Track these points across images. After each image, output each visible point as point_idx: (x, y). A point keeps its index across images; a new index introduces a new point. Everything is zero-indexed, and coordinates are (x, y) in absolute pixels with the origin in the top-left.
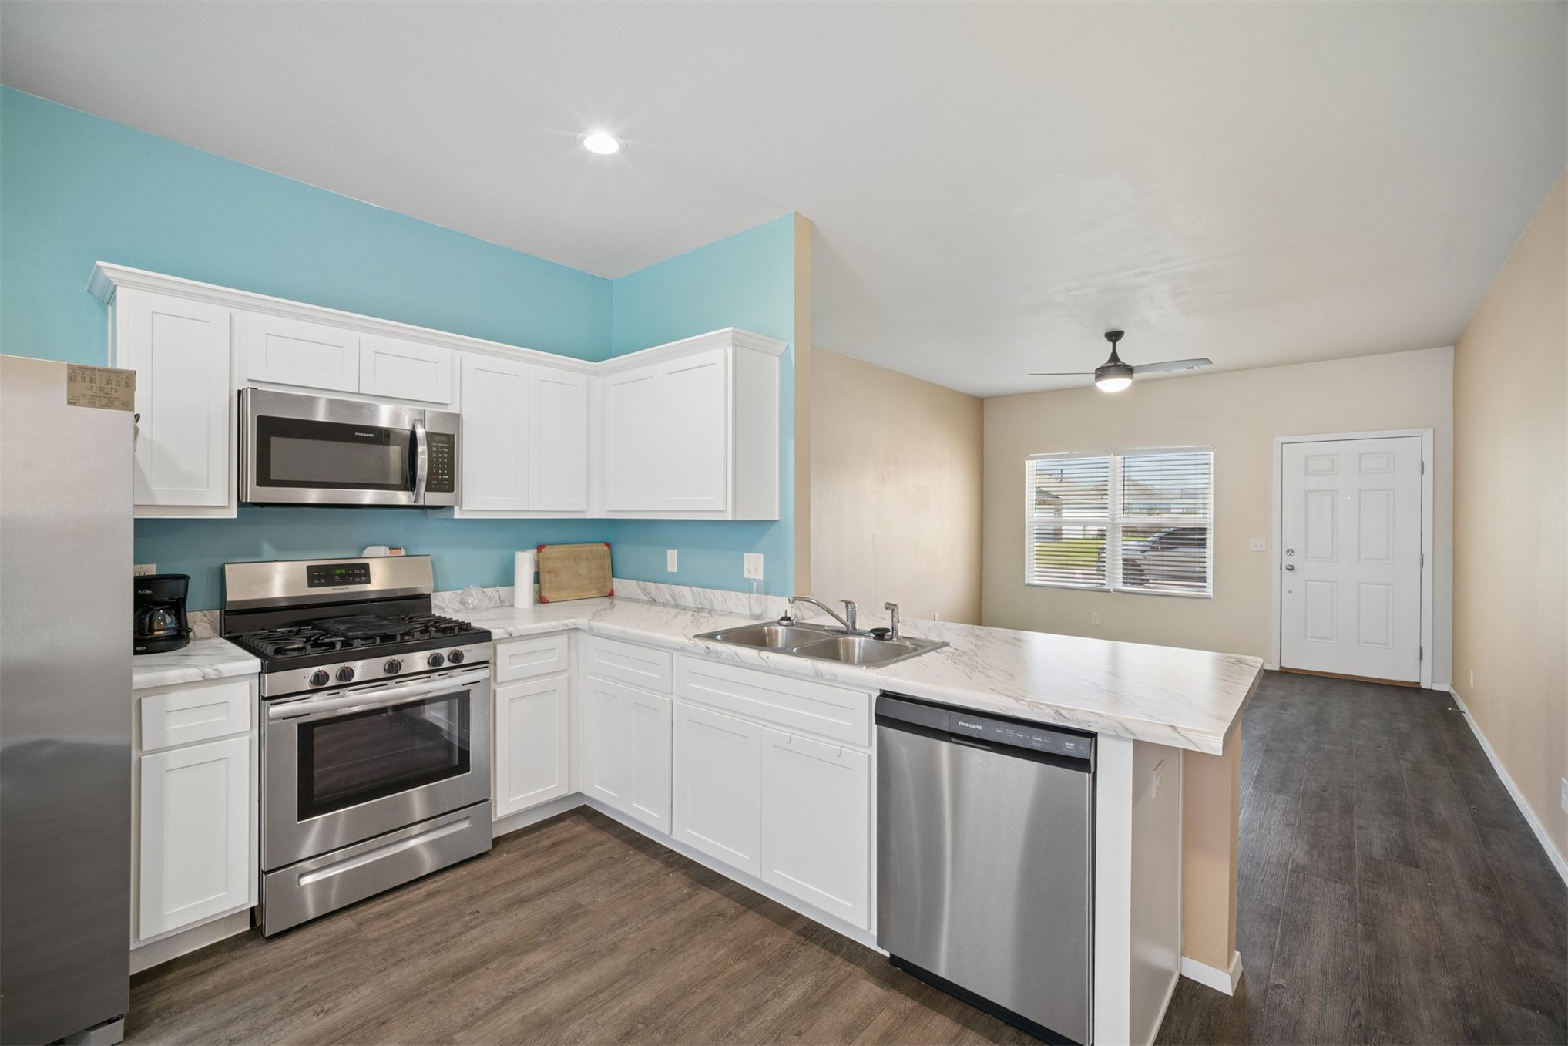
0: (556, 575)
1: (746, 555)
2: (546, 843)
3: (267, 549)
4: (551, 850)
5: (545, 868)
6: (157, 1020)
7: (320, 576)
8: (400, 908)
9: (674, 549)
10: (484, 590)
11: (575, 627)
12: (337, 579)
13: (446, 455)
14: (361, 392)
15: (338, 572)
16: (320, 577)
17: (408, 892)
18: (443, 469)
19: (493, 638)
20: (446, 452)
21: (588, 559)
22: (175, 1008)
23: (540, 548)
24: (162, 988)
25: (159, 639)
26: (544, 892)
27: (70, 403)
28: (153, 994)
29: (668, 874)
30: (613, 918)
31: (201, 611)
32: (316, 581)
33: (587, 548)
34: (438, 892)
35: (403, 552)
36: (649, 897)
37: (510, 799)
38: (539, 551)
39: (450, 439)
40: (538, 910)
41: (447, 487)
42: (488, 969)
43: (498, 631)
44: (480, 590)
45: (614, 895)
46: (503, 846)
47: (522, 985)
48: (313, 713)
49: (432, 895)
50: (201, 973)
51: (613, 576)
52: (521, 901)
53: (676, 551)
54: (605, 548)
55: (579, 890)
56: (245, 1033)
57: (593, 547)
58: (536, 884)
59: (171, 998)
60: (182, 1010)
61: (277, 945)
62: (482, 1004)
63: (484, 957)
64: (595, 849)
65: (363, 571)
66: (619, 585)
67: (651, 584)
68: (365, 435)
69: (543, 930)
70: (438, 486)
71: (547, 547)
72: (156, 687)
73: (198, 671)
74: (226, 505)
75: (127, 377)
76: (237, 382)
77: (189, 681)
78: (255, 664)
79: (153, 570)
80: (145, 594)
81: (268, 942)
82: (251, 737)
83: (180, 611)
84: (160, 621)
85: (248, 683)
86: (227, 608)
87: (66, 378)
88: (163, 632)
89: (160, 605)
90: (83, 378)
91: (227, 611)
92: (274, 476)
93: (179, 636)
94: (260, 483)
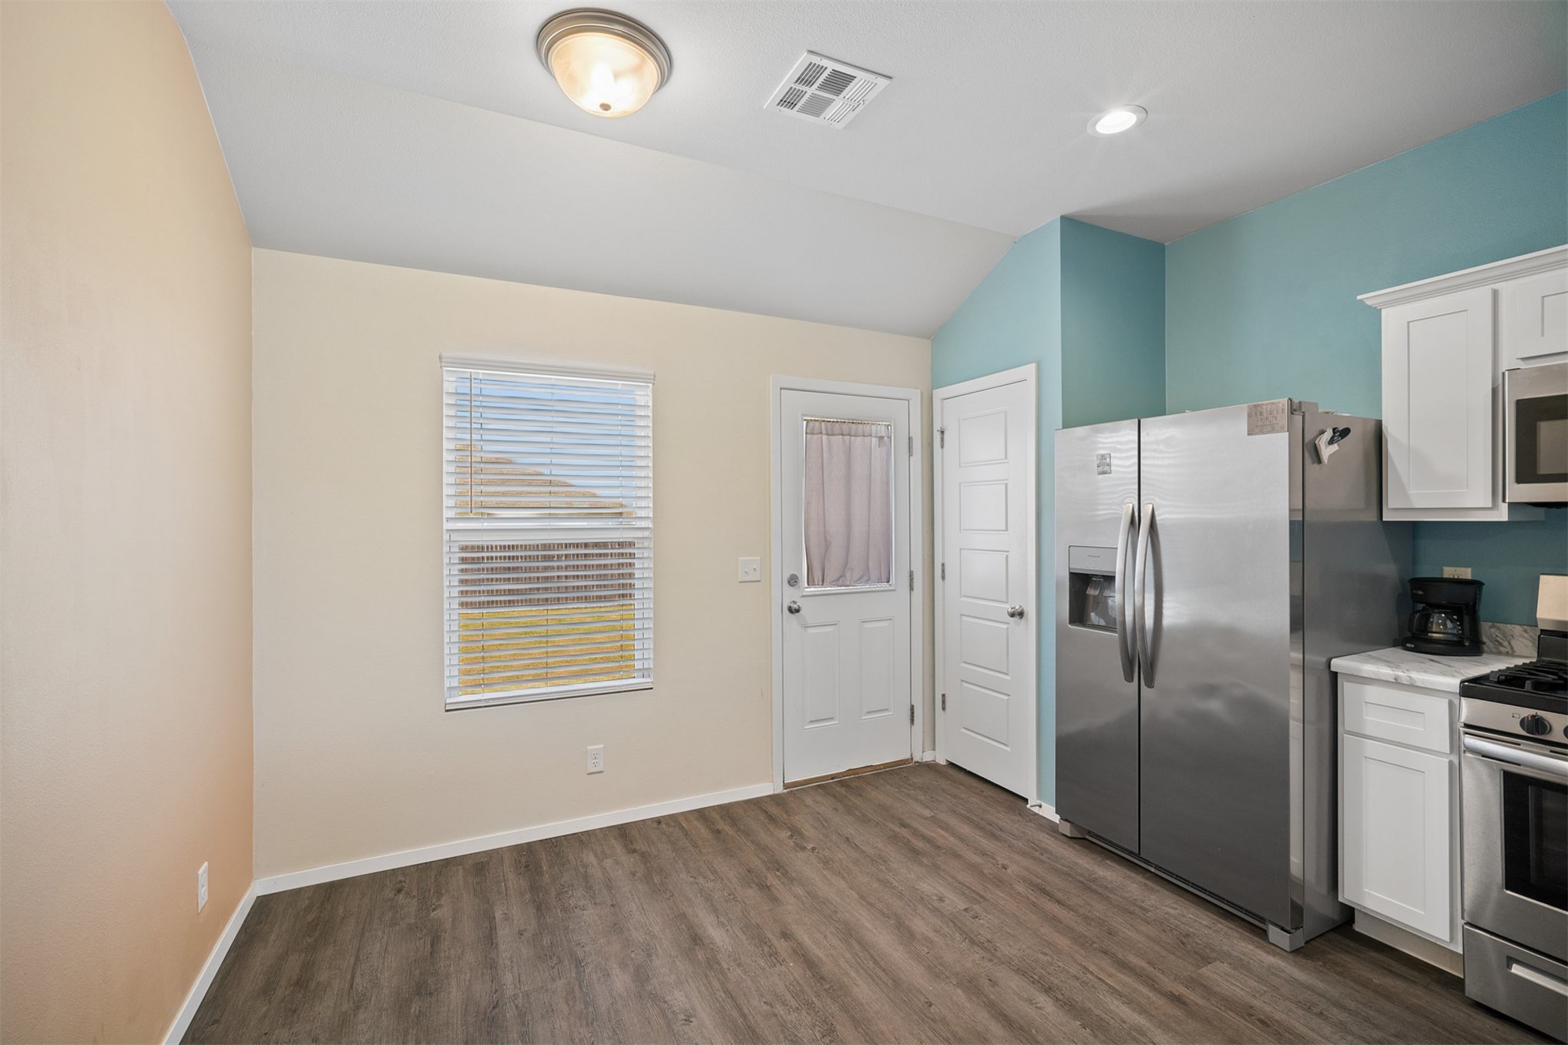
6: (1321, 963)
22: (1339, 969)
25: (1438, 642)
27: (1249, 434)
28: (1347, 952)
31: (1520, 624)
48: (1526, 766)
50: (1391, 971)
56: (1335, 1020)
59: (1350, 963)
60: (1340, 974)
61: (1473, 1014)
73: (1391, 672)
74: (1490, 506)
75: (1283, 405)
76: (1505, 365)
77: (1383, 678)
78: (1453, 683)
79: (1467, 573)
80: (1418, 594)
81: (1470, 1005)
82: (1451, 763)
83: (1466, 619)
84: (1439, 625)
85: (1447, 701)
86: (1541, 626)
87: (1246, 417)
88: (1441, 635)
89: (1440, 607)
90: (1256, 413)
91: (1542, 630)
92: (1543, 470)
93: (1460, 643)
94: (1520, 479)
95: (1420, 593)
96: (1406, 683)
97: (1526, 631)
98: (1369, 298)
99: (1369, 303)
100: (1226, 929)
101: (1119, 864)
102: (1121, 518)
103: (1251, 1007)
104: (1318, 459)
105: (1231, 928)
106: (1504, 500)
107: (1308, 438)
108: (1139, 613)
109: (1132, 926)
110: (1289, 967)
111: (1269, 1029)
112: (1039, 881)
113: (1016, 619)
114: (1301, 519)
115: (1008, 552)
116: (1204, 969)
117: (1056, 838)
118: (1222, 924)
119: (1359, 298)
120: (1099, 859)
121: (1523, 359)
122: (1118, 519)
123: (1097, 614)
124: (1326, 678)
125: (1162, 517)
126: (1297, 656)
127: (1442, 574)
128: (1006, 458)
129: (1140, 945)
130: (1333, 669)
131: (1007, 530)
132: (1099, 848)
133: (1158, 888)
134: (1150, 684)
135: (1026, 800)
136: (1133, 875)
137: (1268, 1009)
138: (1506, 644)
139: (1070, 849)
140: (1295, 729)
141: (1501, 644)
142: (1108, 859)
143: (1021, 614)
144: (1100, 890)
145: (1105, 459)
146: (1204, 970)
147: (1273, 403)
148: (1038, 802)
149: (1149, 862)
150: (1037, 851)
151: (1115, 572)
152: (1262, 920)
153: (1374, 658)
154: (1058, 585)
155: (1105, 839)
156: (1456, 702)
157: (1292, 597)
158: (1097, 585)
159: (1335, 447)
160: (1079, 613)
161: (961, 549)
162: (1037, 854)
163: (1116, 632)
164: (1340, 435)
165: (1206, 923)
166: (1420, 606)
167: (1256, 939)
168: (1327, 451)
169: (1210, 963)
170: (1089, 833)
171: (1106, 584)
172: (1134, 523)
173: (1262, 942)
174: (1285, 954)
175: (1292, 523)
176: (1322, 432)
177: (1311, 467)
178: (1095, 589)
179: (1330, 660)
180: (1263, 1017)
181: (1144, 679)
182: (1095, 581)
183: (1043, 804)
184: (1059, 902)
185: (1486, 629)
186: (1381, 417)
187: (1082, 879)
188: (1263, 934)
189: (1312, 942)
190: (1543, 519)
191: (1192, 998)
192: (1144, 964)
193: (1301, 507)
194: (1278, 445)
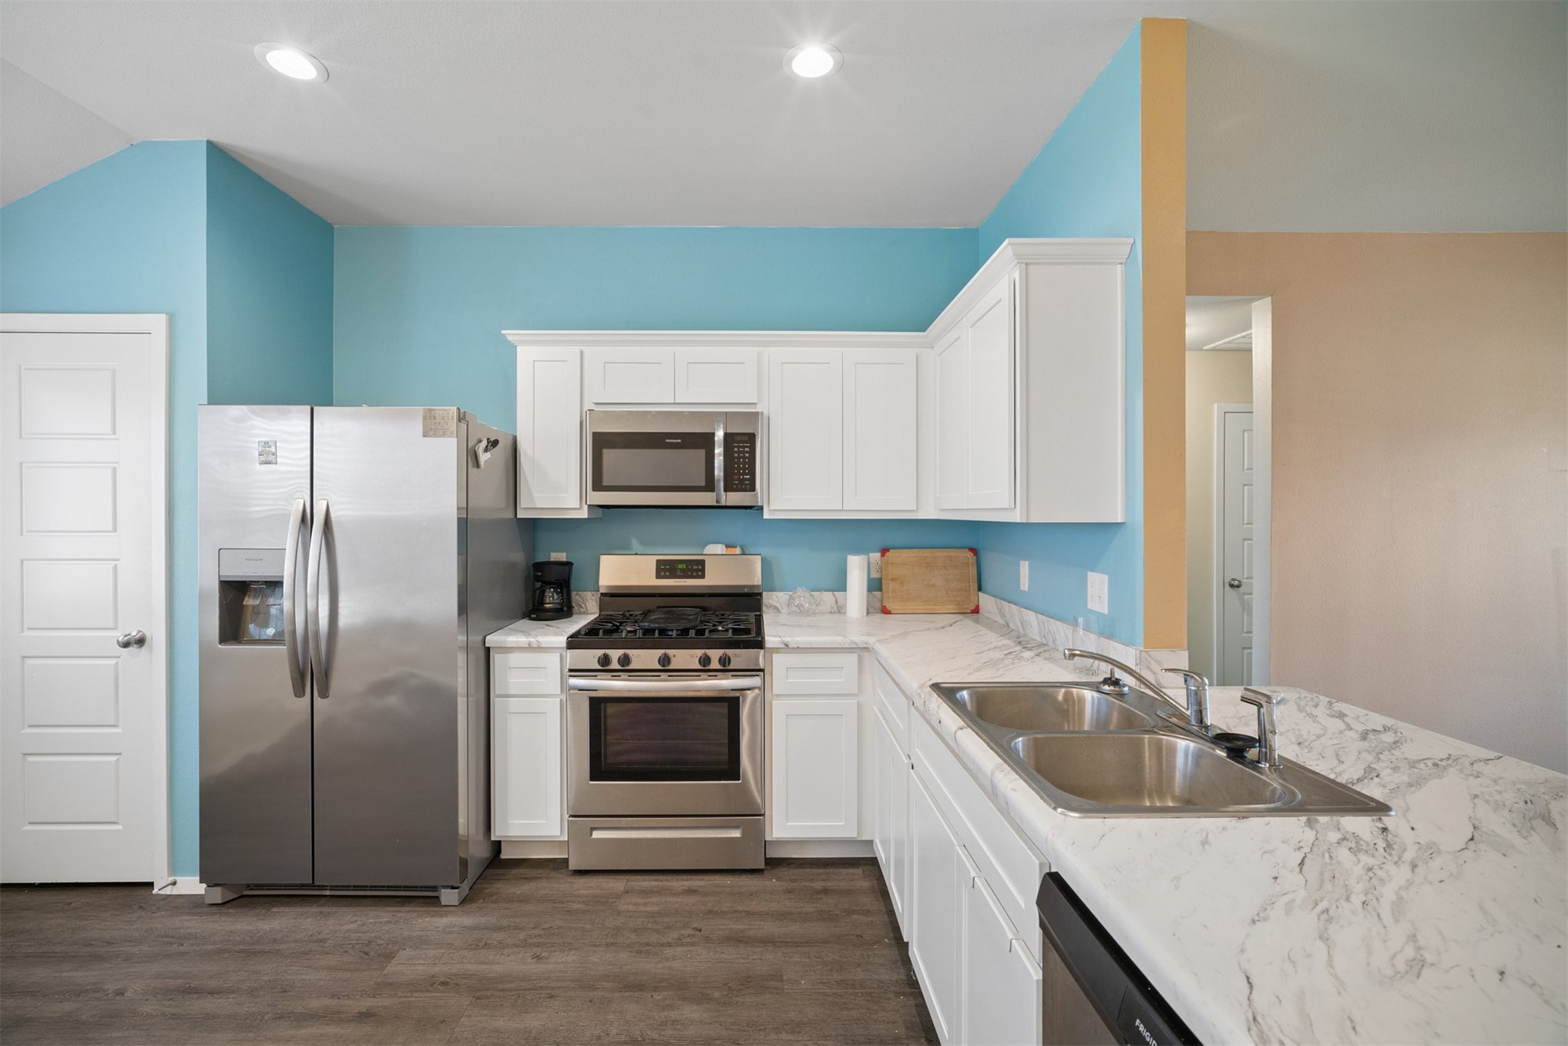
0: (902, 583)
1: (1089, 573)
2: (818, 885)
3: (635, 545)
4: (815, 896)
5: (791, 914)
6: (481, 901)
7: (666, 568)
8: (659, 892)
9: (1026, 560)
10: (813, 593)
11: (865, 646)
12: (679, 573)
13: (747, 455)
14: (676, 402)
15: (680, 566)
16: (665, 570)
17: (677, 880)
18: (744, 469)
19: (766, 646)
20: (747, 452)
21: (945, 567)
22: (494, 898)
23: (884, 552)
24: (506, 877)
25: (549, 610)
26: (767, 941)
27: (424, 436)
29: (898, 994)
30: (792, 1015)
31: (591, 591)
32: (662, 574)
33: (945, 554)
34: (696, 891)
35: (738, 551)
36: (852, 1013)
37: (787, 821)
38: (883, 555)
39: (751, 438)
40: (744, 959)
41: (748, 486)
42: (652, 996)
43: (773, 639)
44: (807, 594)
45: (821, 986)
46: (779, 871)
47: (656, 1036)
48: (600, 690)
49: (690, 891)
50: (526, 878)
51: (980, 589)
52: (737, 940)
53: (1027, 563)
54: (970, 555)
55: (796, 959)
56: (495, 943)
57: (952, 553)
58: (771, 928)
61: (575, 881)
62: (615, 1032)
63: (661, 982)
64: (855, 917)
65: (700, 567)
66: (985, 601)
67: (1006, 603)
68: (674, 441)
69: (725, 985)
70: (739, 486)
71: (891, 550)
72: (501, 647)
73: (526, 640)
74: (579, 507)
75: (453, 413)
76: (586, 408)
77: (521, 646)
78: (561, 640)
79: (562, 557)
80: (538, 575)
81: (572, 875)
82: (561, 700)
83: (565, 590)
84: (550, 597)
85: (559, 654)
86: (603, 591)
87: (421, 418)
88: (551, 605)
89: (549, 584)
90: (430, 417)
91: (601, 594)
92: (605, 483)
93: (561, 610)
94: (595, 489)
95: (540, 574)
96: (535, 646)
97: (593, 595)
98: (511, 334)
99: (509, 338)
100: (404, 915)
101: (289, 904)
102: (290, 515)
103: (433, 976)
104: (477, 465)
105: (409, 912)
106: (586, 503)
107: (471, 445)
108: (311, 618)
109: (309, 967)
110: (459, 919)
111: (449, 987)
112: (180, 982)
113: (133, 649)
114: (465, 516)
115: (118, 560)
116: (388, 968)
117: (200, 914)
118: (399, 912)
119: (503, 332)
120: (263, 911)
121: (596, 404)
122: (285, 517)
123: (257, 625)
124: (482, 654)
125: (338, 514)
126: (462, 638)
127: (550, 558)
128: (114, 433)
129: (322, 983)
130: (487, 645)
131: (115, 531)
132: (262, 899)
133: (334, 909)
134: (324, 694)
135: (150, 885)
136: (305, 909)
137: (445, 969)
138: (583, 606)
139: (223, 918)
140: (461, 703)
141: (581, 607)
142: (274, 906)
143: (141, 642)
144: (267, 948)
145: (270, 447)
146: (390, 968)
147: (445, 410)
148: (171, 879)
149: (324, 886)
150: (171, 944)
151: (283, 577)
152: (435, 888)
153: (514, 630)
154: (203, 597)
155: (268, 885)
156: (564, 654)
157: (459, 586)
158: (258, 593)
159: (488, 455)
160: (232, 628)
161: (22, 561)
162: (174, 948)
163: (284, 644)
164: (492, 445)
165: (385, 919)
166: (538, 585)
167: (431, 909)
168: (484, 457)
169: (393, 958)
170: (249, 887)
171: (269, 591)
172: (306, 521)
173: (436, 909)
174: (455, 908)
175: (459, 519)
176: (480, 441)
177: (473, 471)
178: (255, 597)
179: (485, 638)
180: (443, 979)
181: (318, 690)
182: (256, 589)
183: (177, 878)
184: (212, 993)
185: (575, 597)
186: (516, 433)
187: (242, 947)
188: (435, 901)
189: (475, 887)
190: (600, 516)
191: (380, 1004)
192: (327, 1002)
193: (465, 506)
194: (447, 450)
